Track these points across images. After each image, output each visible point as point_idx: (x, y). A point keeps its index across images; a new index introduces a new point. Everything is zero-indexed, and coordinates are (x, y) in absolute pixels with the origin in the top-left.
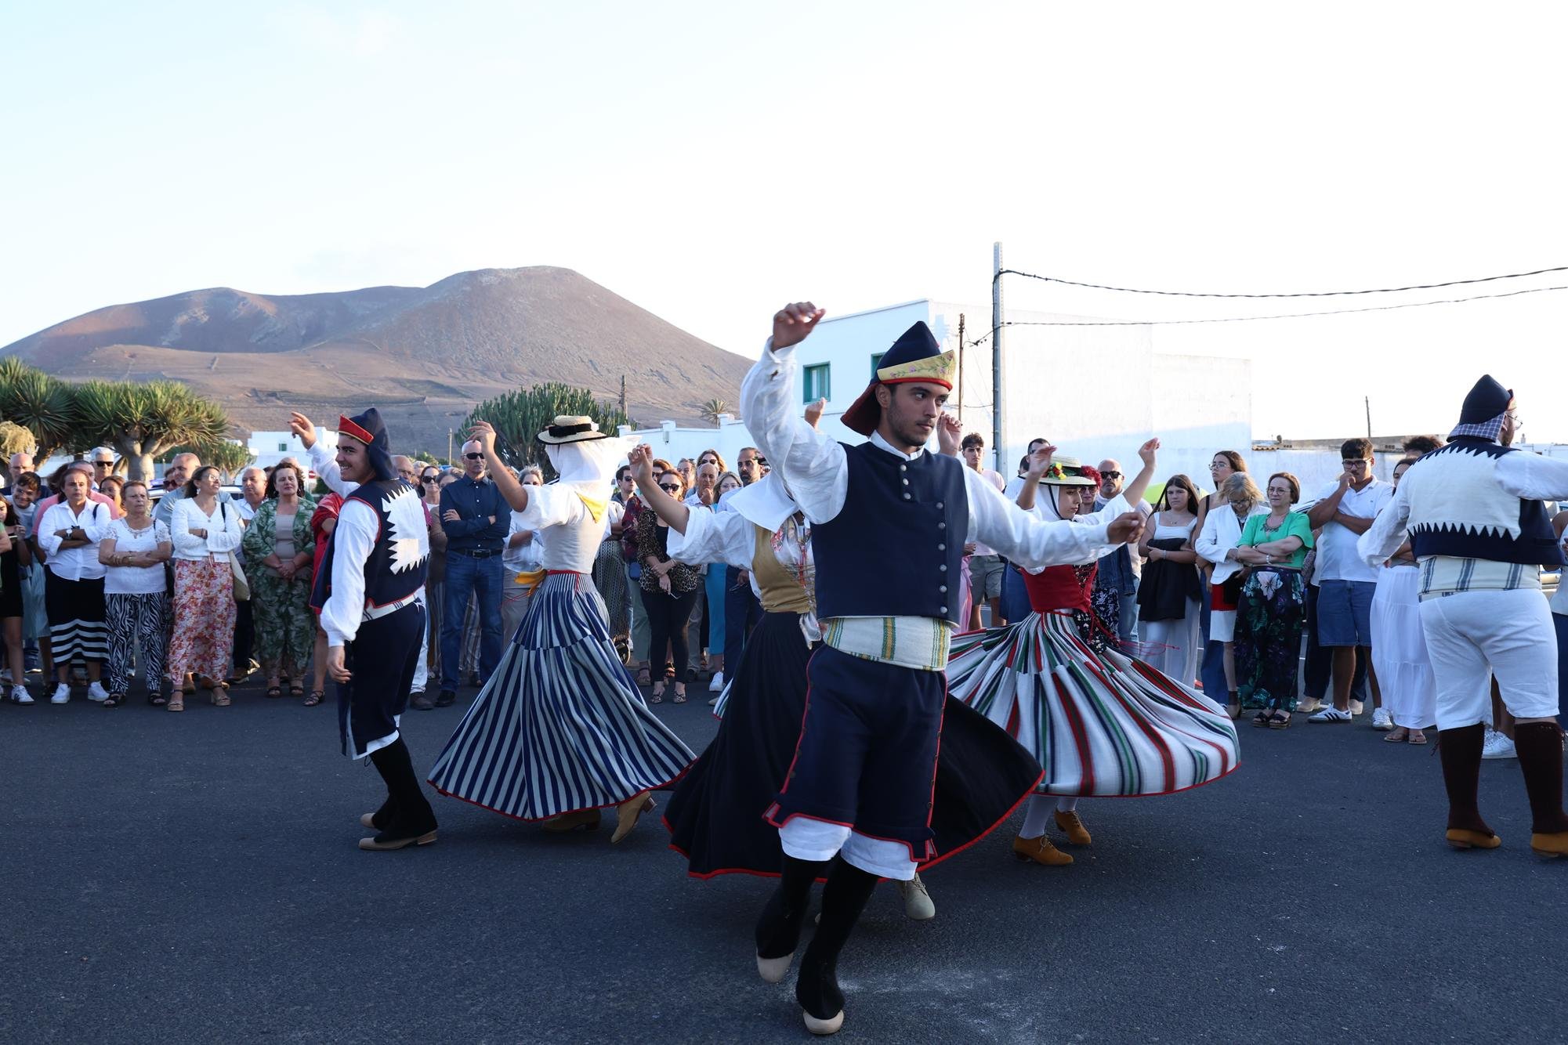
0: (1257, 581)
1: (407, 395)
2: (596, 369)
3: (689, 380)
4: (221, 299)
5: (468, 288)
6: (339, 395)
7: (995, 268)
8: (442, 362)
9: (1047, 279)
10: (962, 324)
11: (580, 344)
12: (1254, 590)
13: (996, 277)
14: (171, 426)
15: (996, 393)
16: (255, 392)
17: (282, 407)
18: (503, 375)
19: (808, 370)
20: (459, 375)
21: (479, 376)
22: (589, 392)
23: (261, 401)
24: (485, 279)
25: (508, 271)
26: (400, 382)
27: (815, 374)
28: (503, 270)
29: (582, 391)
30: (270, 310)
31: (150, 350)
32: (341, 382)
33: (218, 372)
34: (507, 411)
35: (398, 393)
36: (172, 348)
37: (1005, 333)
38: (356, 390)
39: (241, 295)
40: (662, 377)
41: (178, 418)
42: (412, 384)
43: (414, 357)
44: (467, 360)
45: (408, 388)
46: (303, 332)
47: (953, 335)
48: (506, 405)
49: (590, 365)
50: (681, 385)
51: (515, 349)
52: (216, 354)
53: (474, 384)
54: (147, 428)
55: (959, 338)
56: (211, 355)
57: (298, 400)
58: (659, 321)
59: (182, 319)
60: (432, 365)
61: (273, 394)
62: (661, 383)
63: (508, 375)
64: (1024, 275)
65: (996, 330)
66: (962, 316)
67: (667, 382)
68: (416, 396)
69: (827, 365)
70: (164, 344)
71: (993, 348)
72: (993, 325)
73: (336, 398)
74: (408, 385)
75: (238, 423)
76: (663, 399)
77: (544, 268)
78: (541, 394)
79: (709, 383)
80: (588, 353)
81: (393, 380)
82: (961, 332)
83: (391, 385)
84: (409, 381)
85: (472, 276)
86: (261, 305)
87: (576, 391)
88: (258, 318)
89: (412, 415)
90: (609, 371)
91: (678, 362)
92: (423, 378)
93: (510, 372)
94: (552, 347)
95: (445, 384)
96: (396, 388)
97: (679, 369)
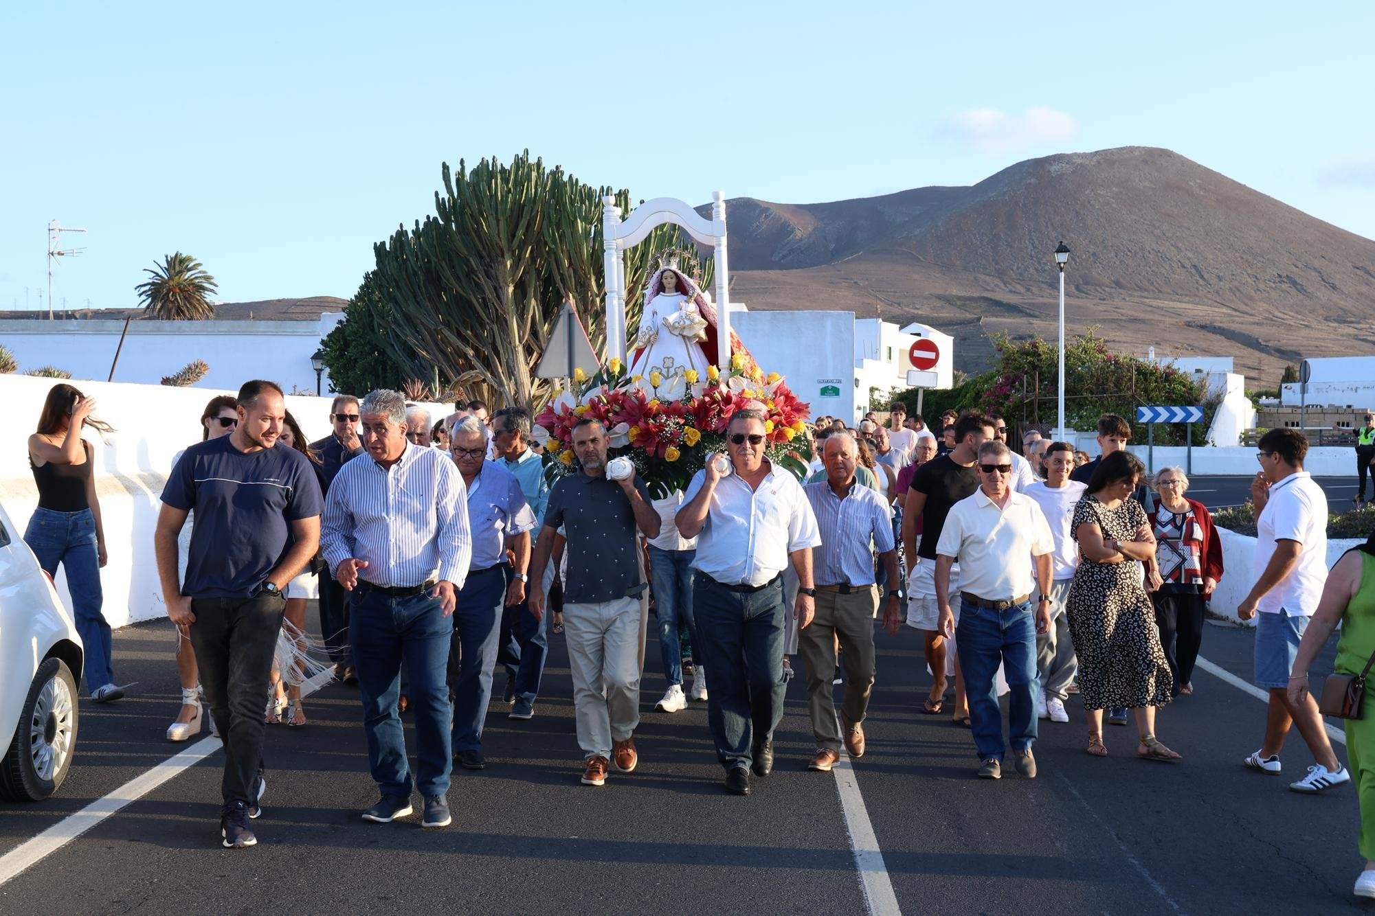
1: (958, 316)
2: (1202, 277)
3: (1334, 287)
4: (742, 210)
5: (1033, 180)
8: (1000, 274)
11: (1179, 245)
20: (1023, 290)
24: (1054, 168)
25: (1084, 156)
28: (1078, 155)
35: (947, 314)
39: (763, 204)
40: (1294, 283)
42: (964, 302)
43: (965, 269)
44: (1031, 270)
45: (959, 307)
46: (832, 245)
49: (1193, 271)
50: (1323, 294)
51: (1094, 254)
52: (734, 273)
53: (1041, 300)
60: (988, 279)
62: (1293, 291)
67: (1302, 290)
68: (969, 316)
74: (958, 303)
77: (1131, 149)
79: (1364, 289)
80: (1191, 255)
81: (939, 297)
83: (938, 303)
84: (959, 298)
85: (1037, 166)
86: (786, 216)
88: (783, 230)
89: (965, 338)
90: (1220, 279)
91: (1317, 264)
92: (976, 295)
93: (1087, 283)
94: (1142, 249)
95: (1005, 301)
96: (942, 307)
97: (1320, 273)
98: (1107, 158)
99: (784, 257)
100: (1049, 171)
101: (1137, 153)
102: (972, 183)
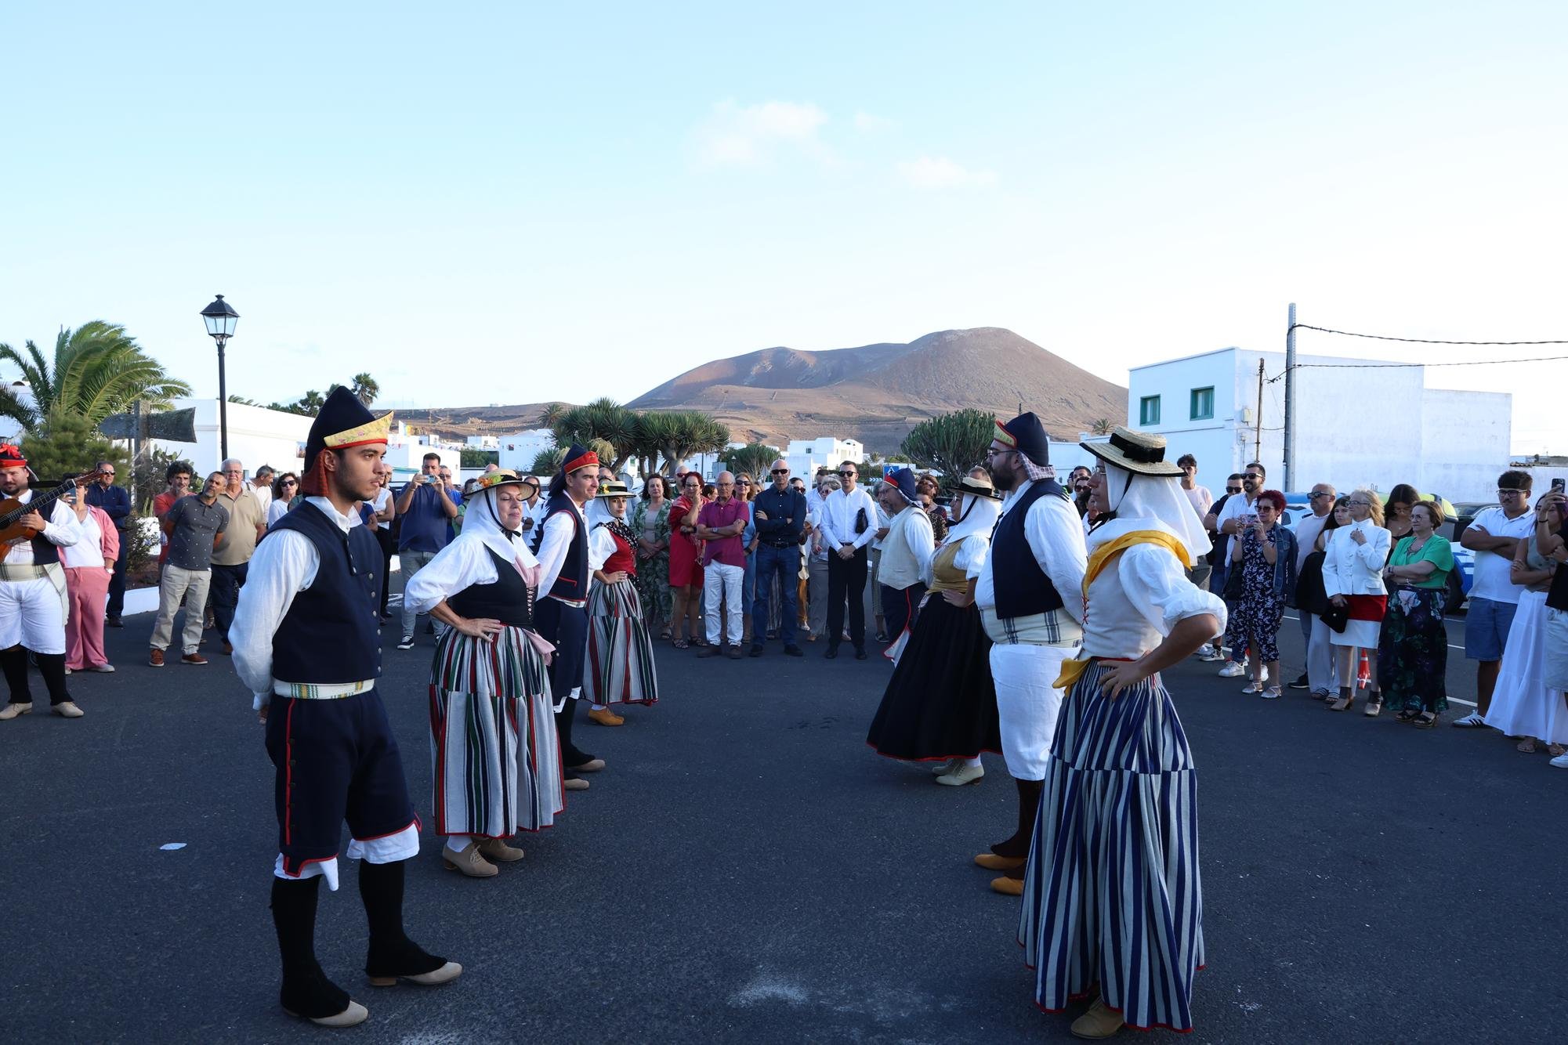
0: (1399, 599)
1: (895, 416)
2: (1022, 398)
3: (1088, 406)
4: (780, 355)
5: (936, 344)
6: (851, 416)
7: (1289, 323)
8: (918, 394)
9: (1330, 331)
10: (1262, 366)
11: (1012, 381)
12: (1396, 605)
13: (1290, 330)
15: (1287, 418)
16: (798, 414)
17: (814, 424)
18: (958, 402)
19: (1144, 400)
20: (929, 403)
21: (942, 403)
22: (994, 415)
23: (802, 420)
24: (948, 337)
25: (964, 331)
26: (890, 407)
27: (1149, 403)
28: (960, 331)
29: (989, 414)
30: (811, 362)
31: (736, 388)
32: (852, 408)
33: (776, 401)
34: (936, 428)
35: (889, 415)
36: (750, 386)
37: (1298, 375)
38: (862, 413)
39: (792, 351)
40: (1069, 403)
42: (898, 409)
43: (900, 390)
44: (935, 392)
45: (896, 411)
46: (829, 375)
47: (1254, 374)
48: (936, 424)
49: (1018, 394)
50: (1082, 409)
51: (968, 385)
52: (775, 390)
53: (938, 408)
55: (1259, 377)
56: (773, 390)
57: (825, 419)
58: (1069, 364)
59: (755, 370)
60: (912, 396)
61: (809, 416)
62: (1068, 407)
63: (962, 402)
64: (1312, 328)
65: (1289, 371)
66: (1262, 360)
67: (1072, 407)
68: (901, 416)
69: (1158, 397)
70: (746, 384)
71: (1286, 385)
72: (1287, 367)
73: (850, 418)
74: (895, 409)
75: (788, 434)
76: (1070, 419)
77: (988, 328)
78: (961, 416)
79: (1103, 407)
80: (1017, 386)
81: (886, 406)
82: (1261, 372)
83: (885, 409)
84: (896, 406)
85: (939, 336)
86: (804, 357)
87: (984, 414)
88: (802, 365)
89: (897, 429)
90: (1031, 399)
91: (1080, 393)
92: (905, 405)
93: (963, 400)
94: (992, 383)
95: (920, 408)
96: (887, 411)
97: (1081, 397)
98: (976, 333)
99: (803, 380)
100: (945, 339)
101: (991, 331)
102: (907, 342)
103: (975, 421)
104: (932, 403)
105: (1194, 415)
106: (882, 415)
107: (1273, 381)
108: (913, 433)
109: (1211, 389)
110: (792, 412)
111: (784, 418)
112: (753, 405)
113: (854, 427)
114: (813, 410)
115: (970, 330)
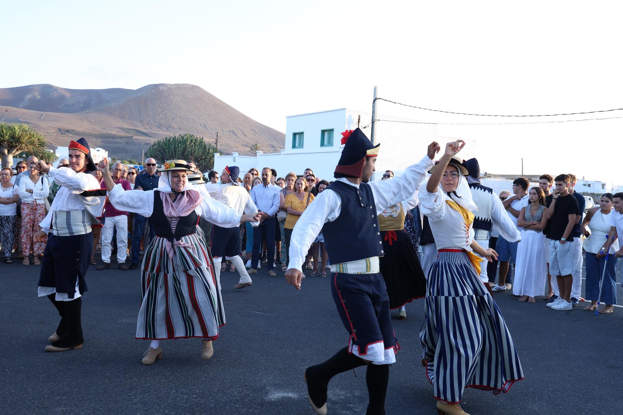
1: (126, 135)
2: (206, 129)
3: (245, 135)
4: (46, 89)
5: (154, 91)
6: (96, 133)
7: (374, 97)
8: (141, 122)
9: (395, 103)
10: (359, 119)
11: (200, 118)
13: (374, 101)
14: (21, 143)
16: (60, 130)
17: (71, 137)
18: (167, 129)
20: (148, 128)
21: (157, 129)
22: (203, 138)
23: (62, 134)
24: (161, 88)
25: (171, 85)
26: (123, 129)
27: (297, 136)
28: (169, 84)
29: (200, 137)
30: (68, 95)
31: (14, 109)
33: (44, 120)
34: (168, 144)
35: (122, 134)
36: (24, 108)
37: (377, 124)
38: (104, 131)
39: (55, 88)
40: (234, 133)
41: (25, 139)
43: (129, 119)
44: (152, 121)
46: (82, 105)
47: (355, 124)
48: (167, 142)
50: (242, 137)
52: (43, 112)
53: (154, 132)
54: (11, 143)
56: (41, 113)
57: (79, 134)
59: (29, 96)
60: (137, 123)
61: (68, 131)
62: (233, 136)
63: (169, 129)
64: (386, 100)
65: (373, 123)
66: (359, 116)
67: (236, 135)
68: (129, 135)
69: (302, 133)
70: (21, 106)
71: (372, 130)
72: (372, 121)
73: (95, 134)
74: (126, 130)
75: (52, 142)
76: (234, 142)
77: (187, 85)
78: (182, 137)
79: (254, 137)
80: (204, 121)
81: (120, 128)
82: (359, 123)
83: (119, 130)
84: (127, 129)
85: (156, 86)
86: (64, 93)
87: (197, 138)
88: (62, 98)
89: (127, 143)
90: (212, 130)
91: (241, 128)
92: (133, 128)
93: (170, 127)
94: (188, 118)
95: (142, 131)
96: (120, 131)
97: (242, 130)
98: (179, 87)
99: (63, 107)
100: (159, 89)
101: (188, 86)
103: (192, 141)
104: (150, 128)
105: (322, 144)
106: (118, 134)
107: (365, 128)
108: (153, 146)
109: (332, 130)
110: (55, 128)
111: (49, 131)
112: (27, 121)
113: (99, 140)
114: (70, 127)
115: (175, 85)
